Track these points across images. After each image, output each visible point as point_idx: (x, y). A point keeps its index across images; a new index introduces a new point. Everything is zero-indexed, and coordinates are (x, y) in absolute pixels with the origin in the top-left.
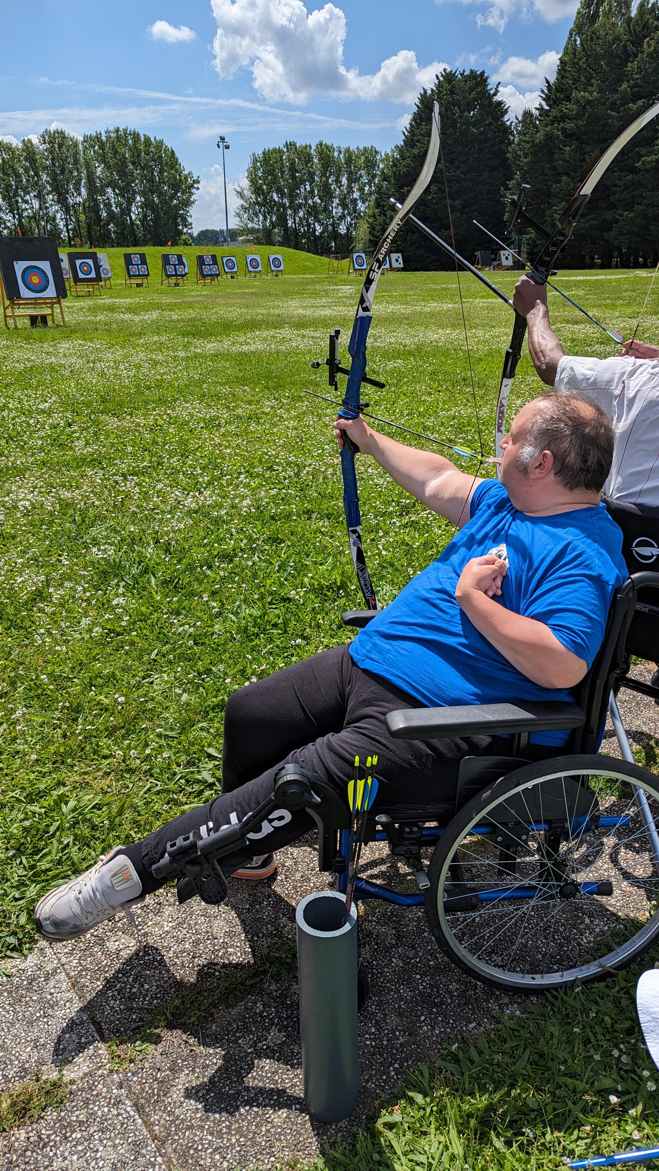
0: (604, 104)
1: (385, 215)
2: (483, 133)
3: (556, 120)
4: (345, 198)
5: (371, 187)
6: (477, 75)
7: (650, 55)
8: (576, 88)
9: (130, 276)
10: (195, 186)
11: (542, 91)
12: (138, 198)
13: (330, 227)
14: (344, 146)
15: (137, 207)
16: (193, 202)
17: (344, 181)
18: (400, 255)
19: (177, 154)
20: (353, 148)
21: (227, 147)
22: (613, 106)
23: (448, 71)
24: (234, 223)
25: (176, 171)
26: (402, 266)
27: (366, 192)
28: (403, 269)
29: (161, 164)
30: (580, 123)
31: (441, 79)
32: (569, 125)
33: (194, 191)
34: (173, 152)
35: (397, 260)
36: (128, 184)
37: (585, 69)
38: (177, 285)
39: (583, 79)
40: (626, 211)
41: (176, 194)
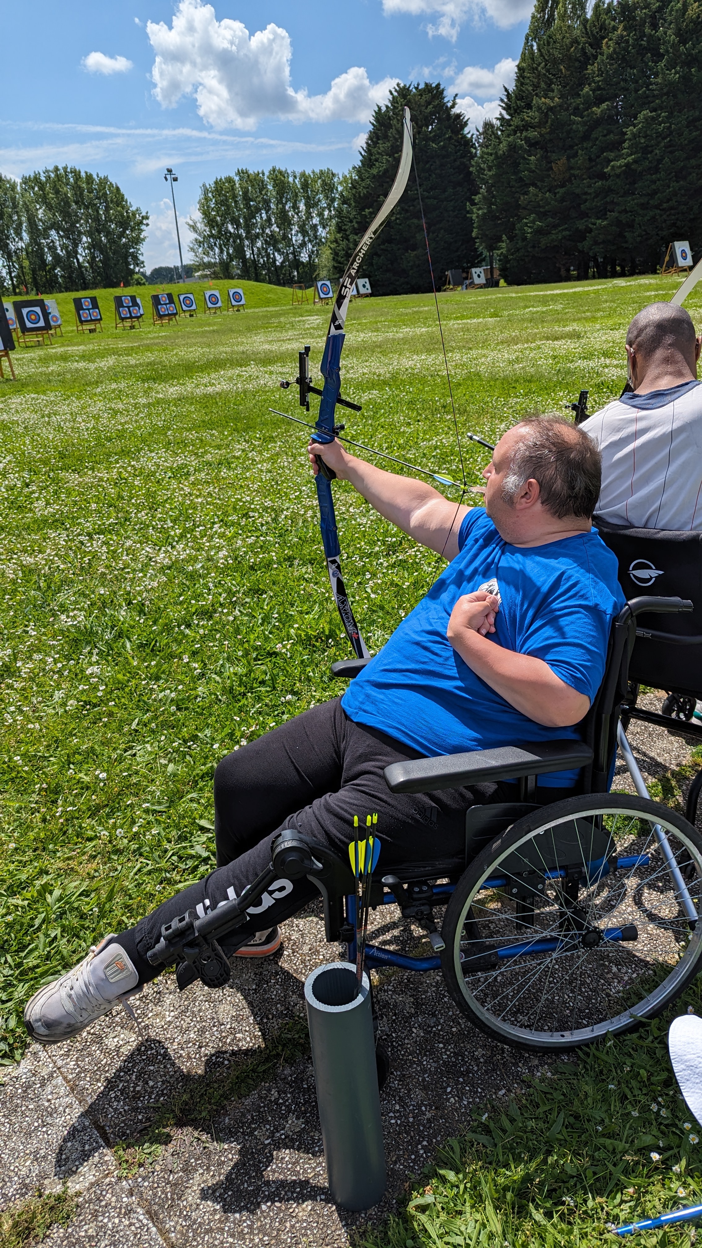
0: (567, 109)
1: (348, 240)
2: (444, 147)
3: (517, 129)
4: (304, 225)
5: (330, 211)
6: (432, 88)
7: (610, 57)
8: (537, 95)
9: (82, 322)
10: (145, 222)
11: (502, 100)
12: (84, 239)
13: (291, 256)
14: (298, 171)
15: (84, 249)
16: (143, 240)
17: (302, 206)
18: (367, 280)
19: (123, 191)
20: (308, 172)
21: (175, 180)
22: (577, 111)
23: (402, 85)
24: (189, 259)
25: (123, 207)
26: (370, 291)
27: (326, 217)
28: (372, 295)
29: (106, 201)
30: (544, 131)
31: (395, 94)
32: (533, 134)
33: (143, 227)
34: (118, 189)
35: (364, 286)
36: (73, 225)
37: (545, 74)
38: (132, 327)
39: (543, 85)
40: (598, 218)
41: (124, 232)
